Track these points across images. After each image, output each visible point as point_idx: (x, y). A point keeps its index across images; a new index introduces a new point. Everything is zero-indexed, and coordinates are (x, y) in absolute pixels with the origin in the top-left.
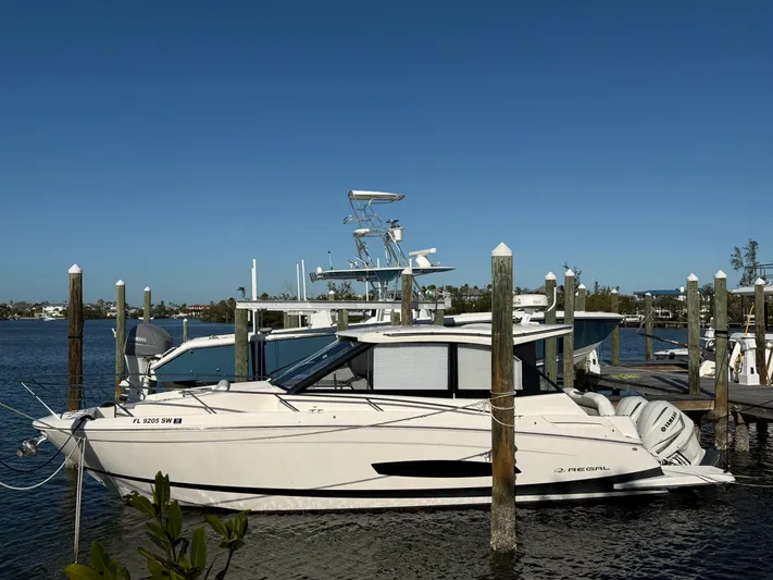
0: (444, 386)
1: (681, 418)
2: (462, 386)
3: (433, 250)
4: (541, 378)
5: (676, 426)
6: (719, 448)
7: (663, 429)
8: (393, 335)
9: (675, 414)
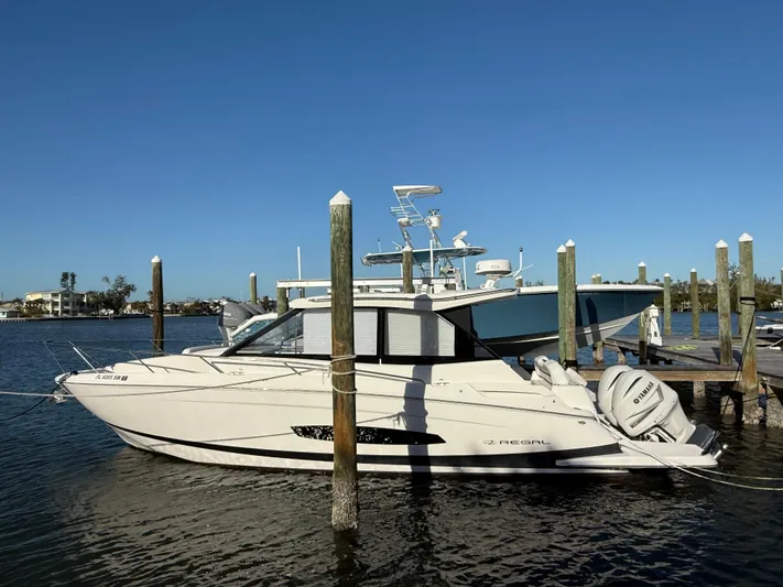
0: (373, 351)
1: (659, 389)
2: (393, 352)
3: (464, 233)
4: (476, 343)
5: (653, 397)
6: (747, 422)
7: (636, 401)
8: (319, 301)
9: (651, 385)
